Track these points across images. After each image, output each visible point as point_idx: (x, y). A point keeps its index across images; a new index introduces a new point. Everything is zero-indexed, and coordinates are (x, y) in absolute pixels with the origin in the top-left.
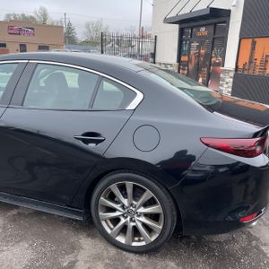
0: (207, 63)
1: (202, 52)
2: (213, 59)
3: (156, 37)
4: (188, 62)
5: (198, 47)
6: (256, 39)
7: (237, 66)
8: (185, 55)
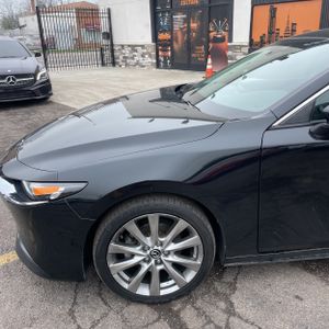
0: (204, 39)
1: (194, 25)
2: (212, 34)
3: (109, 10)
4: (171, 41)
5: (187, 21)
6: (275, 6)
7: (251, 40)
8: (164, 31)
